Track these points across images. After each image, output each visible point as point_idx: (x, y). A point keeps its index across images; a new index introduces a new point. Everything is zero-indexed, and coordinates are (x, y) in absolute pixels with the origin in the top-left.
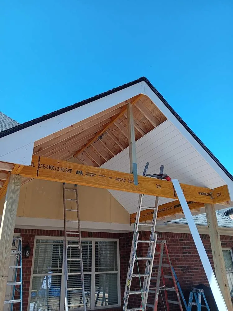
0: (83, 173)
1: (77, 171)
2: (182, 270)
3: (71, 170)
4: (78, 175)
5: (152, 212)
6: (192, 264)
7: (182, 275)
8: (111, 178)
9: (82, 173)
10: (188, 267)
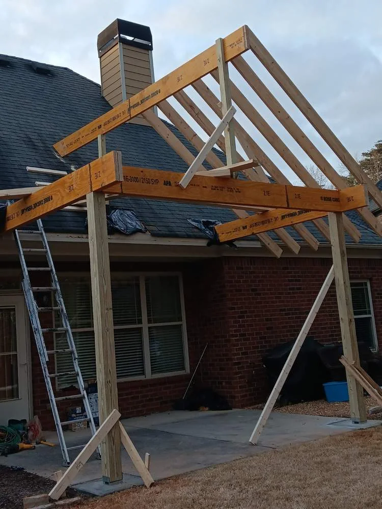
0: (171, 183)
1: (164, 181)
2: (286, 314)
3: (157, 181)
4: (166, 186)
5: (243, 227)
6: (302, 305)
7: (287, 323)
8: (206, 187)
9: (170, 185)
10: (296, 309)
